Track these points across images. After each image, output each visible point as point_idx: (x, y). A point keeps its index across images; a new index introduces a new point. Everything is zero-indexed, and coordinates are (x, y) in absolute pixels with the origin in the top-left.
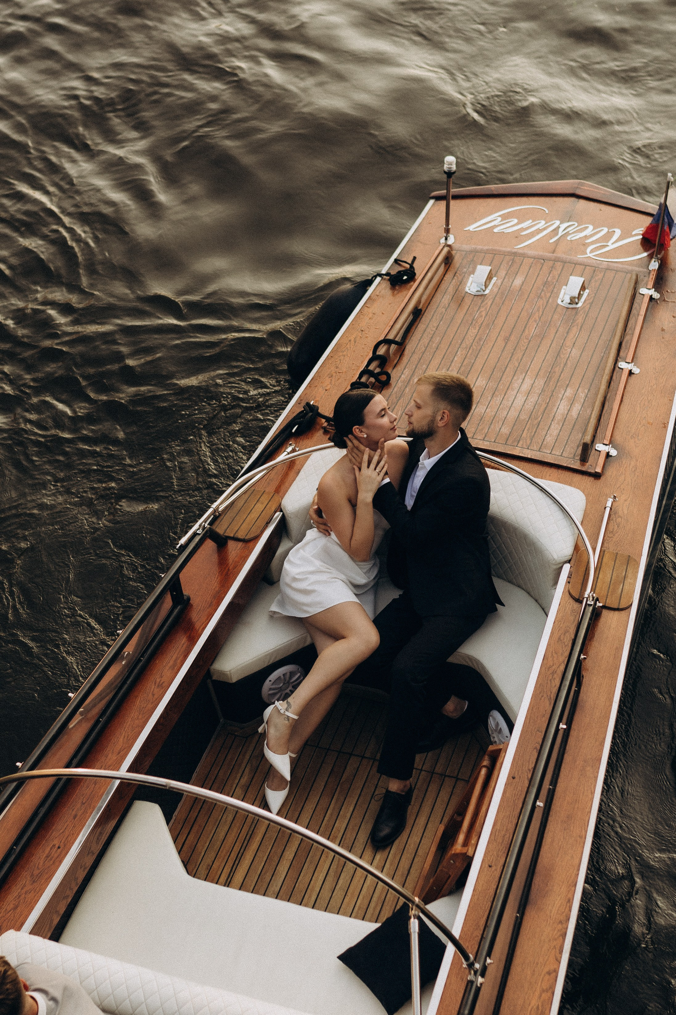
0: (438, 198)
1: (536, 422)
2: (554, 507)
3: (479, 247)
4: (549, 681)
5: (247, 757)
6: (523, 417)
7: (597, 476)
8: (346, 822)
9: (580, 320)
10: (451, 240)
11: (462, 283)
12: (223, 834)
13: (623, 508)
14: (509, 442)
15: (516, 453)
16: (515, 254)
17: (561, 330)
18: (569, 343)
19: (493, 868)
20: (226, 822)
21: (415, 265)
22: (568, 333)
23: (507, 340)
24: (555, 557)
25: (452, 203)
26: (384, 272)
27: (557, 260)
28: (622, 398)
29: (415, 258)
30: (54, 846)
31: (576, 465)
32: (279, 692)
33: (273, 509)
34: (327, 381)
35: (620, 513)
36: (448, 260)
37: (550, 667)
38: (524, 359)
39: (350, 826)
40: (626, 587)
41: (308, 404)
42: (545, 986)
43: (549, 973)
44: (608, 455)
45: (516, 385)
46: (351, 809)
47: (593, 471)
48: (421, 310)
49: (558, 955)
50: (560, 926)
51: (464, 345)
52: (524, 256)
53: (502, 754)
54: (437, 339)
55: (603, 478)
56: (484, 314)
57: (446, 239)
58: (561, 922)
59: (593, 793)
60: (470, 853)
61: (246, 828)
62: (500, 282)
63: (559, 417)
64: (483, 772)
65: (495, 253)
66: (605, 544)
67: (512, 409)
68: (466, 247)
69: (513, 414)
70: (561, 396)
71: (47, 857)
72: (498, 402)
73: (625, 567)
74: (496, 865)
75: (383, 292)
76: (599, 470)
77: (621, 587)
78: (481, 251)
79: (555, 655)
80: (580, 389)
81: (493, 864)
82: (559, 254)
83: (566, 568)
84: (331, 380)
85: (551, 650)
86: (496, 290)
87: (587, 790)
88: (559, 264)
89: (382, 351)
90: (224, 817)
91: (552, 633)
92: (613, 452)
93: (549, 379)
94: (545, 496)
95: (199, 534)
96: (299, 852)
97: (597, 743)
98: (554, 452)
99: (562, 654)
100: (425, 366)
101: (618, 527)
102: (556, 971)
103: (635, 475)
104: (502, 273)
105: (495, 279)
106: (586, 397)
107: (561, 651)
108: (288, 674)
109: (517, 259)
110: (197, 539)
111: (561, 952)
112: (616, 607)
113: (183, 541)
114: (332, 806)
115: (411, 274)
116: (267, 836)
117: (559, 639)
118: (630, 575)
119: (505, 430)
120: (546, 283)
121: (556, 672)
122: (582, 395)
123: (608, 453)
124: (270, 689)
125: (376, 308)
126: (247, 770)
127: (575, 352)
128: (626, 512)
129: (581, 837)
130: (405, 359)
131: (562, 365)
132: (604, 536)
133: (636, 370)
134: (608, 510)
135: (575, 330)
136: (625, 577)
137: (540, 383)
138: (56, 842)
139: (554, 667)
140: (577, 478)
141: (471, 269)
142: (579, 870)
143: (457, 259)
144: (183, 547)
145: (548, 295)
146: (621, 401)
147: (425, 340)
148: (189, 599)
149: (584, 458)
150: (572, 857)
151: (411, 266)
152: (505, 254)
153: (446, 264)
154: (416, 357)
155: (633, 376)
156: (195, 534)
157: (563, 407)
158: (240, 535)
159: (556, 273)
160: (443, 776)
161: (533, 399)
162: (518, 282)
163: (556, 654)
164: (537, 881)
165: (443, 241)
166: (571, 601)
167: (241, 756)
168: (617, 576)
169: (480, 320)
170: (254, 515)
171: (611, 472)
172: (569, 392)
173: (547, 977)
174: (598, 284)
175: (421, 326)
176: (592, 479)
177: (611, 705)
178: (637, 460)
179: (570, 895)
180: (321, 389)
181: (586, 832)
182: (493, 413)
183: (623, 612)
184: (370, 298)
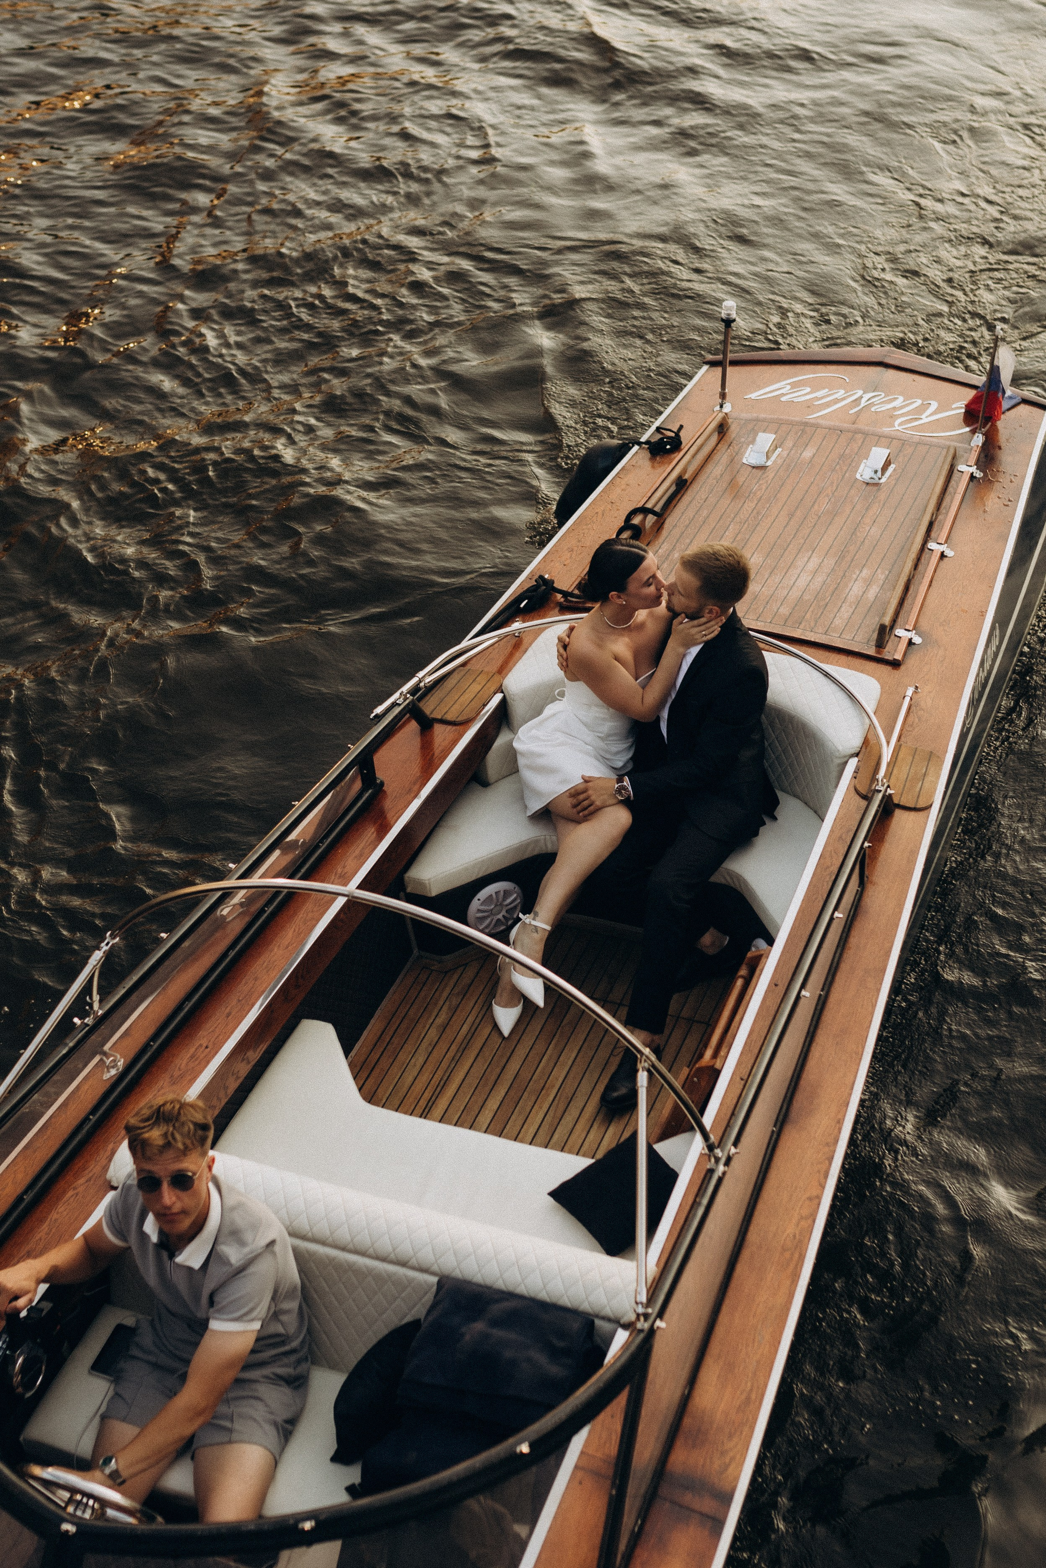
0: (713, 364)
1: (823, 603)
2: (841, 695)
3: (762, 416)
4: (825, 883)
5: (445, 994)
6: (806, 597)
7: (895, 664)
8: (567, 1069)
9: (882, 496)
10: (727, 408)
11: (739, 453)
12: (410, 1079)
13: (927, 700)
14: (789, 623)
15: (797, 634)
16: (806, 424)
17: (858, 507)
18: (868, 520)
20: (415, 1065)
21: (682, 434)
22: (867, 509)
23: (791, 515)
24: (840, 748)
25: (729, 369)
26: (643, 440)
27: (857, 432)
28: (931, 582)
29: (681, 427)
30: (201, 1045)
31: (872, 652)
32: (488, 917)
33: (492, 689)
34: (566, 555)
35: (922, 704)
36: (722, 429)
37: (828, 867)
38: (812, 535)
39: (571, 1075)
40: (926, 785)
41: (541, 577)
42: (805, 1212)
43: (810, 1199)
44: (910, 643)
45: (800, 563)
46: (574, 1055)
47: (891, 658)
48: (686, 481)
49: (822, 1180)
50: (826, 1149)
51: (737, 519)
52: (816, 426)
53: (763, 960)
54: (705, 513)
55: (903, 668)
56: (764, 487)
57: (721, 406)
58: (827, 1144)
59: (874, 1006)
60: (718, 1066)
61: (440, 1073)
62: (785, 453)
63: (851, 598)
64: (739, 983)
65: (780, 423)
66: (903, 739)
67: (795, 588)
68: (744, 415)
69: (795, 594)
70: (855, 576)
71: (192, 1057)
72: (777, 580)
73: (926, 763)
75: (640, 462)
76: (898, 656)
77: (920, 785)
78: (764, 420)
79: (834, 856)
80: (879, 571)
82: (860, 426)
83: (853, 763)
84: (571, 555)
85: (830, 850)
86: (780, 462)
88: (859, 436)
89: (636, 520)
90: (413, 1061)
91: (832, 831)
92: (917, 640)
93: (842, 557)
94: (830, 682)
95: (399, 705)
96: (506, 1101)
98: (843, 636)
100: (688, 541)
101: (920, 721)
102: (819, 1198)
103: (943, 665)
104: (789, 443)
105: (779, 450)
106: (887, 578)
107: (842, 851)
108: (502, 893)
109: (808, 429)
110: (397, 710)
111: (826, 1176)
112: (912, 806)
113: (379, 710)
114: (549, 1052)
115: (675, 444)
116: (466, 1081)
117: (841, 837)
118: (931, 772)
119: (785, 611)
120: (841, 456)
122: (881, 576)
123: (910, 640)
124: (479, 911)
125: (631, 478)
126: (445, 1008)
127: (875, 531)
128: (930, 704)
130: (664, 533)
131: (859, 543)
132: (902, 730)
133: (949, 553)
134: (907, 699)
135: (875, 509)
136: (925, 774)
137: (830, 562)
138: (204, 1042)
139: (832, 868)
140: (872, 665)
141: (750, 439)
143: (734, 429)
144: (379, 717)
145: (845, 468)
146: (930, 585)
147: (690, 513)
148: (382, 784)
149: (880, 644)
151: (677, 434)
152: (792, 424)
153: (719, 433)
154: (677, 532)
155: (945, 560)
156: (394, 705)
157: (856, 589)
158: (449, 717)
159: (855, 446)
160: (691, 1021)
161: (819, 579)
162: (808, 454)
163: (836, 853)
164: (800, 1097)
165: (718, 408)
166: (857, 798)
167: (438, 993)
168: (916, 772)
169: (759, 494)
170: (468, 696)
171: (912, 662)
172: (865, 573)
173: (807, 1202)
174: (906, 459)
175: (687, 498)
176: (889, 668)
177: (901, 913)
178: (946, 650)
179: (840, 1116)
181: (863, 1048)
182: (771, 592)
183: (921, 813)
184: (623, 469)
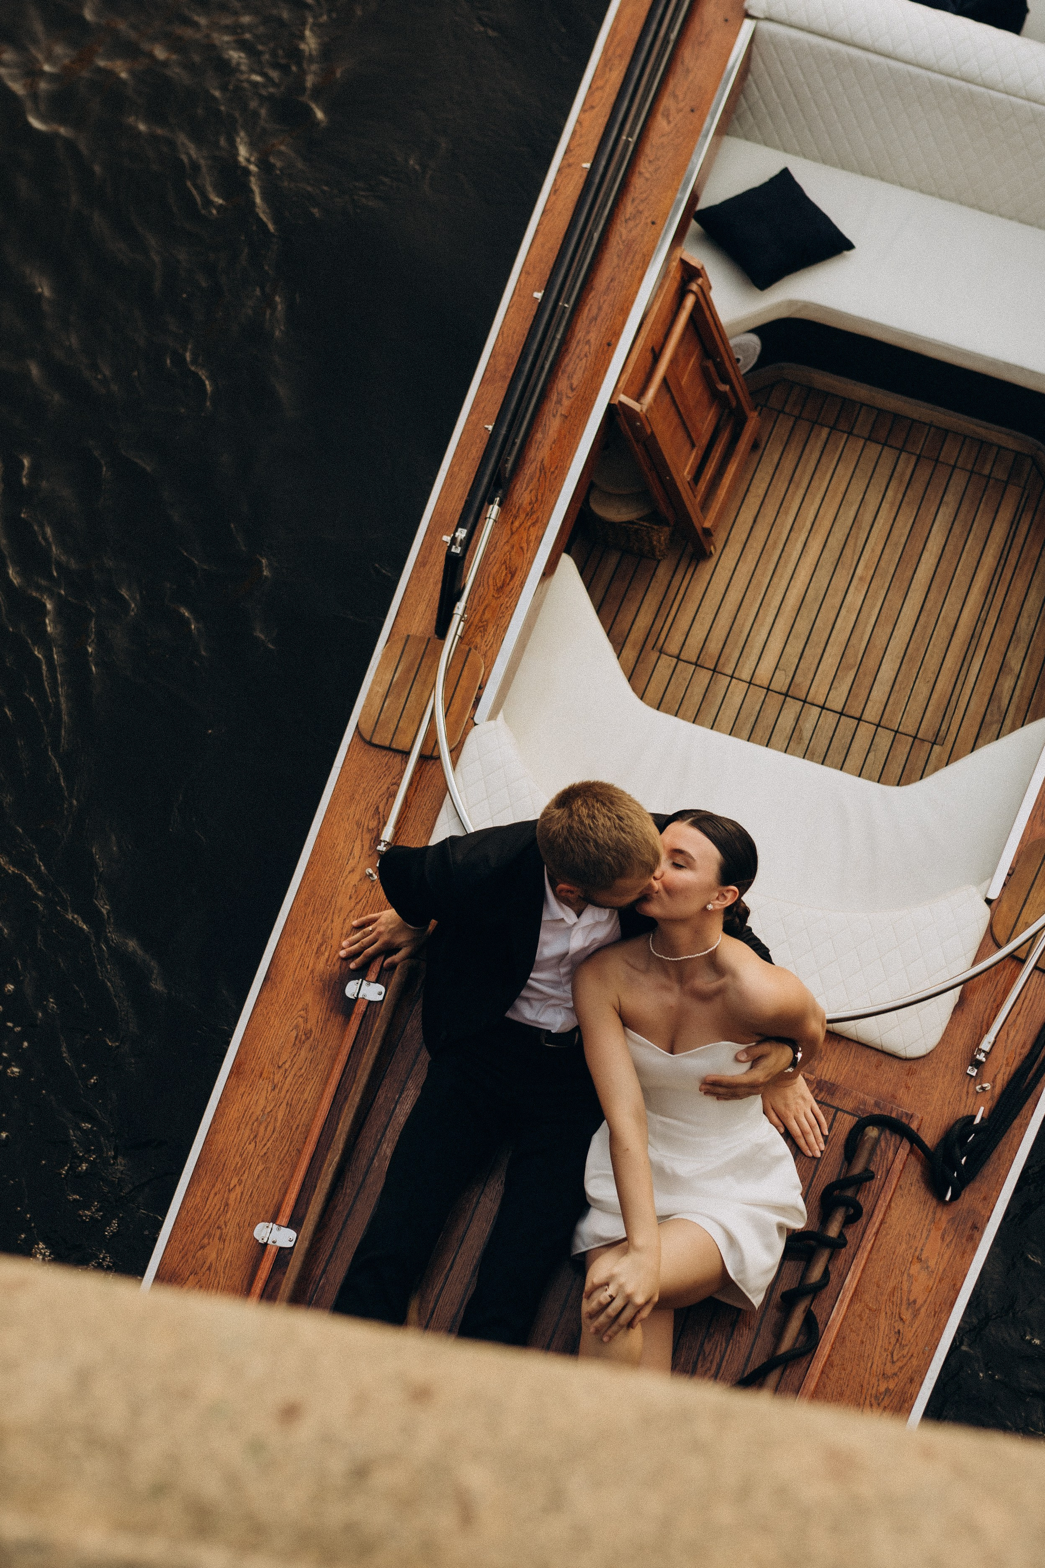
4: (539, 498)
19: (649, 221)
34: (918, 1292)
37: (534, 524)
40: (388, 677)
42: (598, 94)
43: (592, 107)
44: (364, 975)
49: (578, 129)
50: (571, 160)
58: (569, 165)
73: (382, 717)
74: (646, 224)
77: (397, 675)
79: (525, 545)
81: (650, 224)
84: (910, 1291)
85: (529, 555)
87: (508, 336)
92: (352, 987)
97: (482, 405)
99: (513, 547)
101: (378, 808)
102: (583, 110)
103: (323, 935)
107: (513, 553)
111: (574, 132)
117: (513, 576)
118: (378, 702)
121: (527, 515)
128: (358, 843)
129: (528, 273)
133: (262, 1228)
136: (386, 697)
139: (529, 524)
142: (537, 231)
150: (543, 247)
163: (522, 548)
166: (482, 649)
168: (399, 695)
173: (594, 104)
177: (452, 466)
178: (312, 971)
179: (553, 198)
180: (932, 1263)
181: (519, 281)
183: (401, 633)
